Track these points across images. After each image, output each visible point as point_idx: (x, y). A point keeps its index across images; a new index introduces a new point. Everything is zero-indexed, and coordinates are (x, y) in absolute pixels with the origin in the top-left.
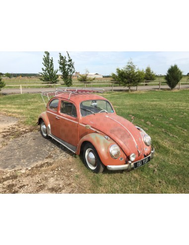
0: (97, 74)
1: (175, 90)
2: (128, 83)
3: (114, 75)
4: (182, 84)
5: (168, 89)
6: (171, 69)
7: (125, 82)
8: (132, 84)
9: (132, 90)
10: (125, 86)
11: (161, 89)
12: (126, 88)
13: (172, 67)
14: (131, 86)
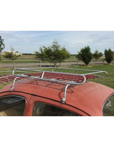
0: (17, 52)
1: (89, 66)
2: (54, 59)
3: (37, 53)
4: (93, 61)
5: (84, 65)
6: (85, 50)
7: (51, 59)
8: (57, 61)
9: (57, 66)
10: (51, 62)
11: (79, 65)
12: (52, 64)
13: (86, 48)
14: (56, 62)
